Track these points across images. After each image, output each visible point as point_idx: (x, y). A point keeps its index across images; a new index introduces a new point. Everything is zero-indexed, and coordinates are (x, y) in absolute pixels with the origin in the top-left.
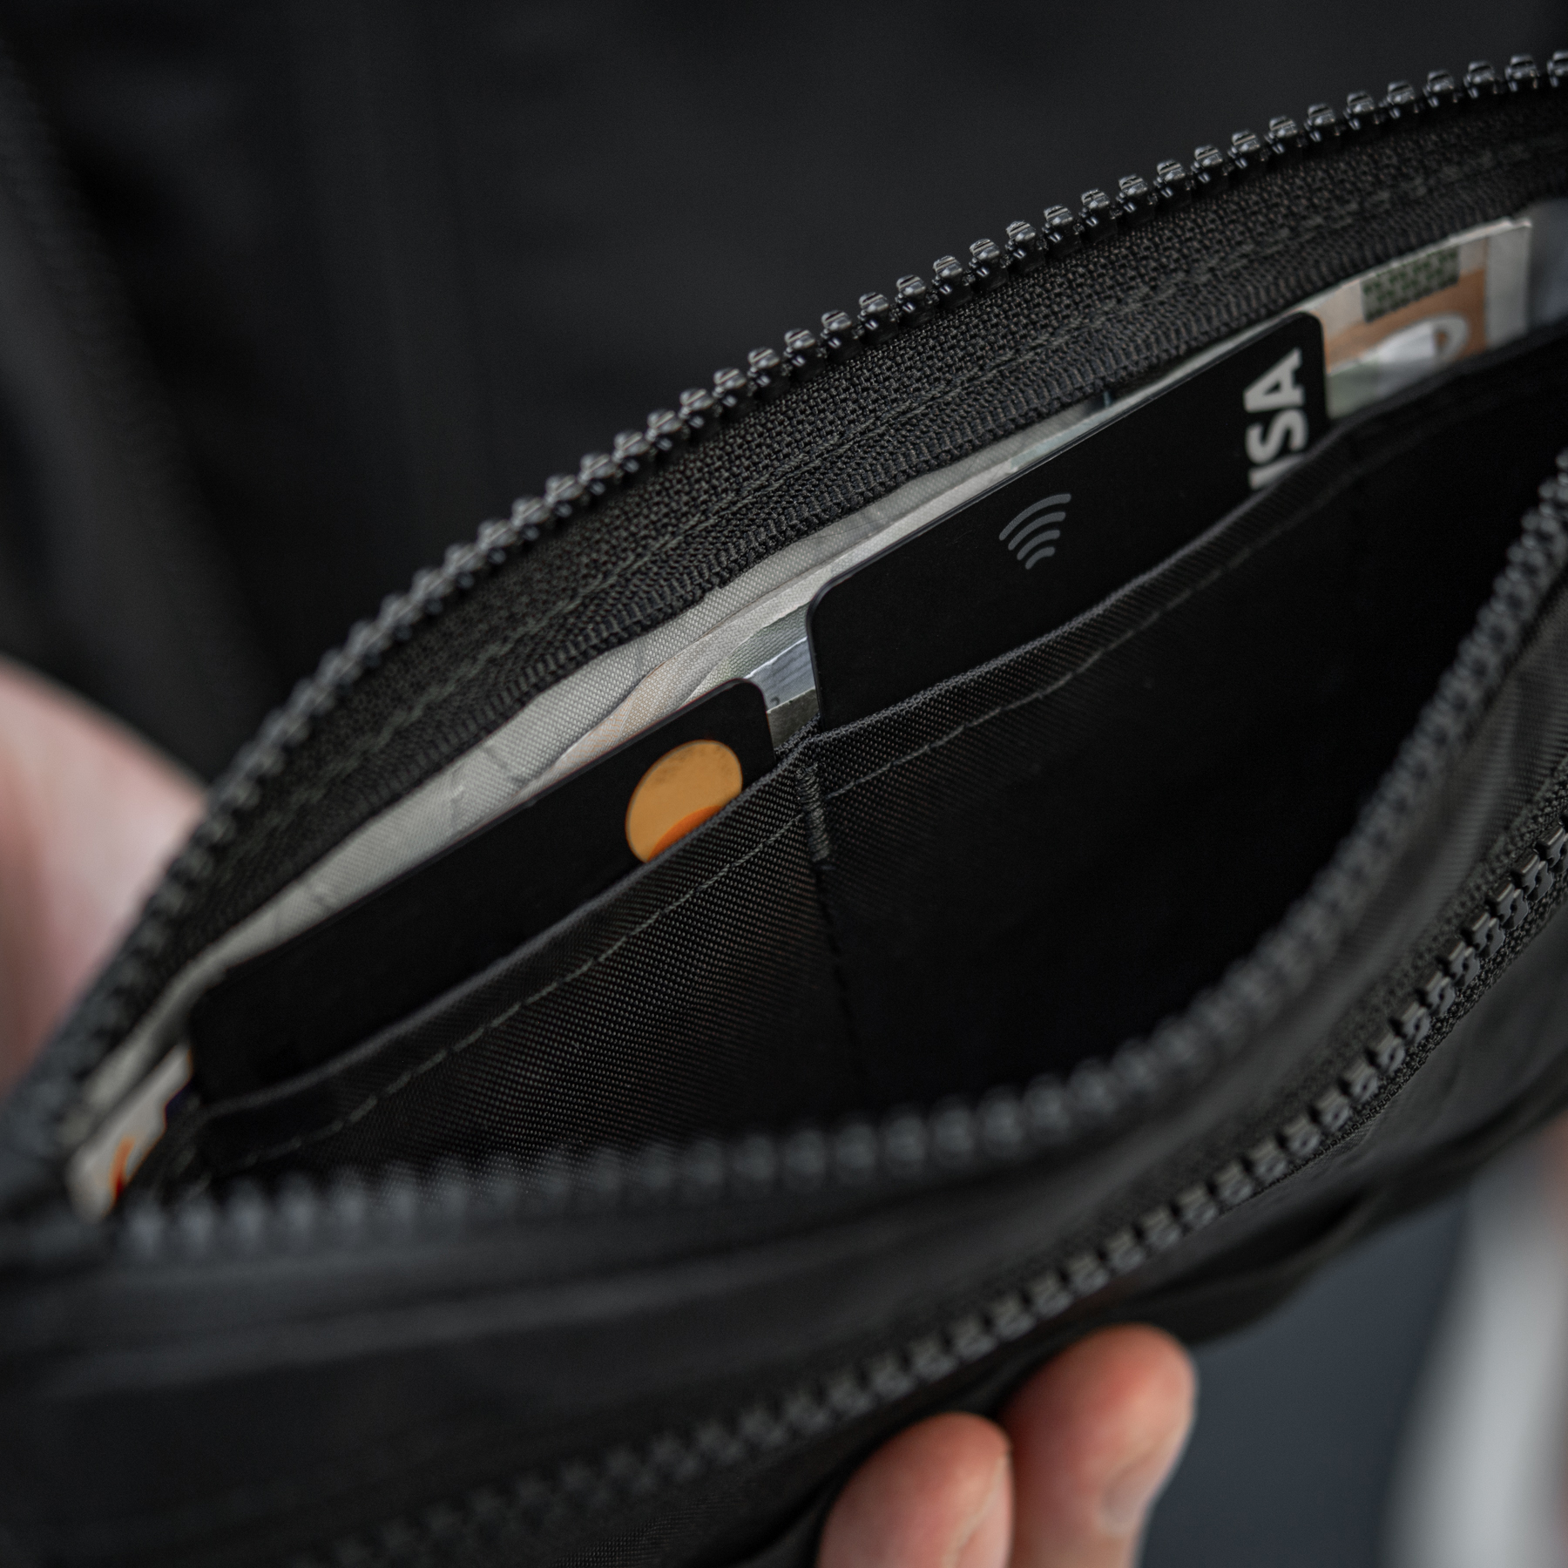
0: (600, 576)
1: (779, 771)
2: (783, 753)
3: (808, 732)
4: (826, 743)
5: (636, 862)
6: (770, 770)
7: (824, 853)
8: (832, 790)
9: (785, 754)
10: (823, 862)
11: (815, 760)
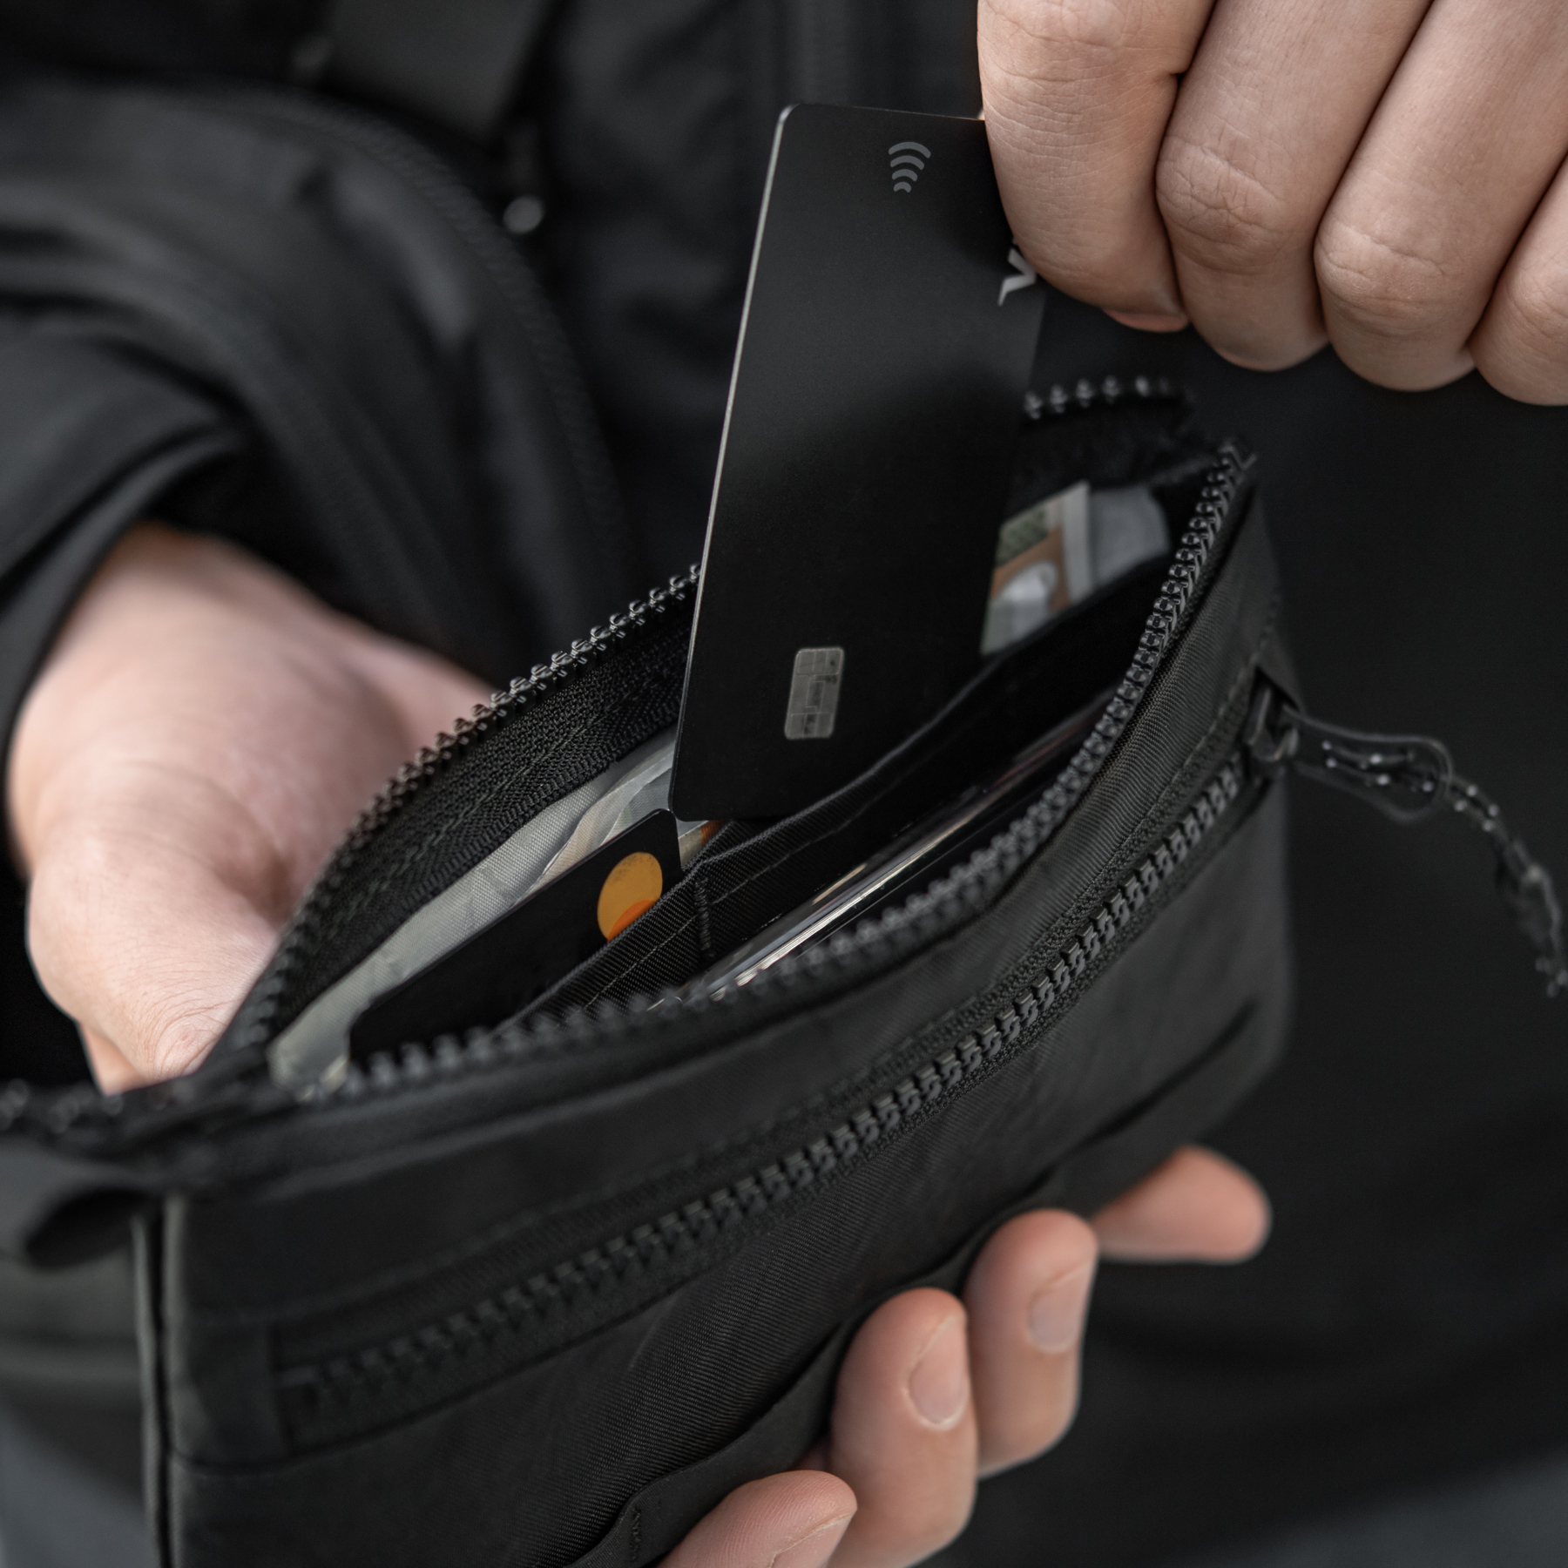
0: (544, 751)
1: (687, 881)
2: (687, 870)
3: (701, 857)
4: (714, 863)
5: (604, 941)
6: (681, 881)
7: (708, 945)
8: (715, 899)
9: (688, 871)
10: (707, 951)
11: (706, 876)
